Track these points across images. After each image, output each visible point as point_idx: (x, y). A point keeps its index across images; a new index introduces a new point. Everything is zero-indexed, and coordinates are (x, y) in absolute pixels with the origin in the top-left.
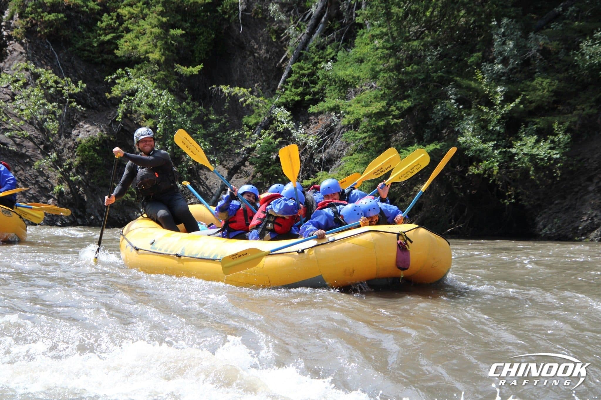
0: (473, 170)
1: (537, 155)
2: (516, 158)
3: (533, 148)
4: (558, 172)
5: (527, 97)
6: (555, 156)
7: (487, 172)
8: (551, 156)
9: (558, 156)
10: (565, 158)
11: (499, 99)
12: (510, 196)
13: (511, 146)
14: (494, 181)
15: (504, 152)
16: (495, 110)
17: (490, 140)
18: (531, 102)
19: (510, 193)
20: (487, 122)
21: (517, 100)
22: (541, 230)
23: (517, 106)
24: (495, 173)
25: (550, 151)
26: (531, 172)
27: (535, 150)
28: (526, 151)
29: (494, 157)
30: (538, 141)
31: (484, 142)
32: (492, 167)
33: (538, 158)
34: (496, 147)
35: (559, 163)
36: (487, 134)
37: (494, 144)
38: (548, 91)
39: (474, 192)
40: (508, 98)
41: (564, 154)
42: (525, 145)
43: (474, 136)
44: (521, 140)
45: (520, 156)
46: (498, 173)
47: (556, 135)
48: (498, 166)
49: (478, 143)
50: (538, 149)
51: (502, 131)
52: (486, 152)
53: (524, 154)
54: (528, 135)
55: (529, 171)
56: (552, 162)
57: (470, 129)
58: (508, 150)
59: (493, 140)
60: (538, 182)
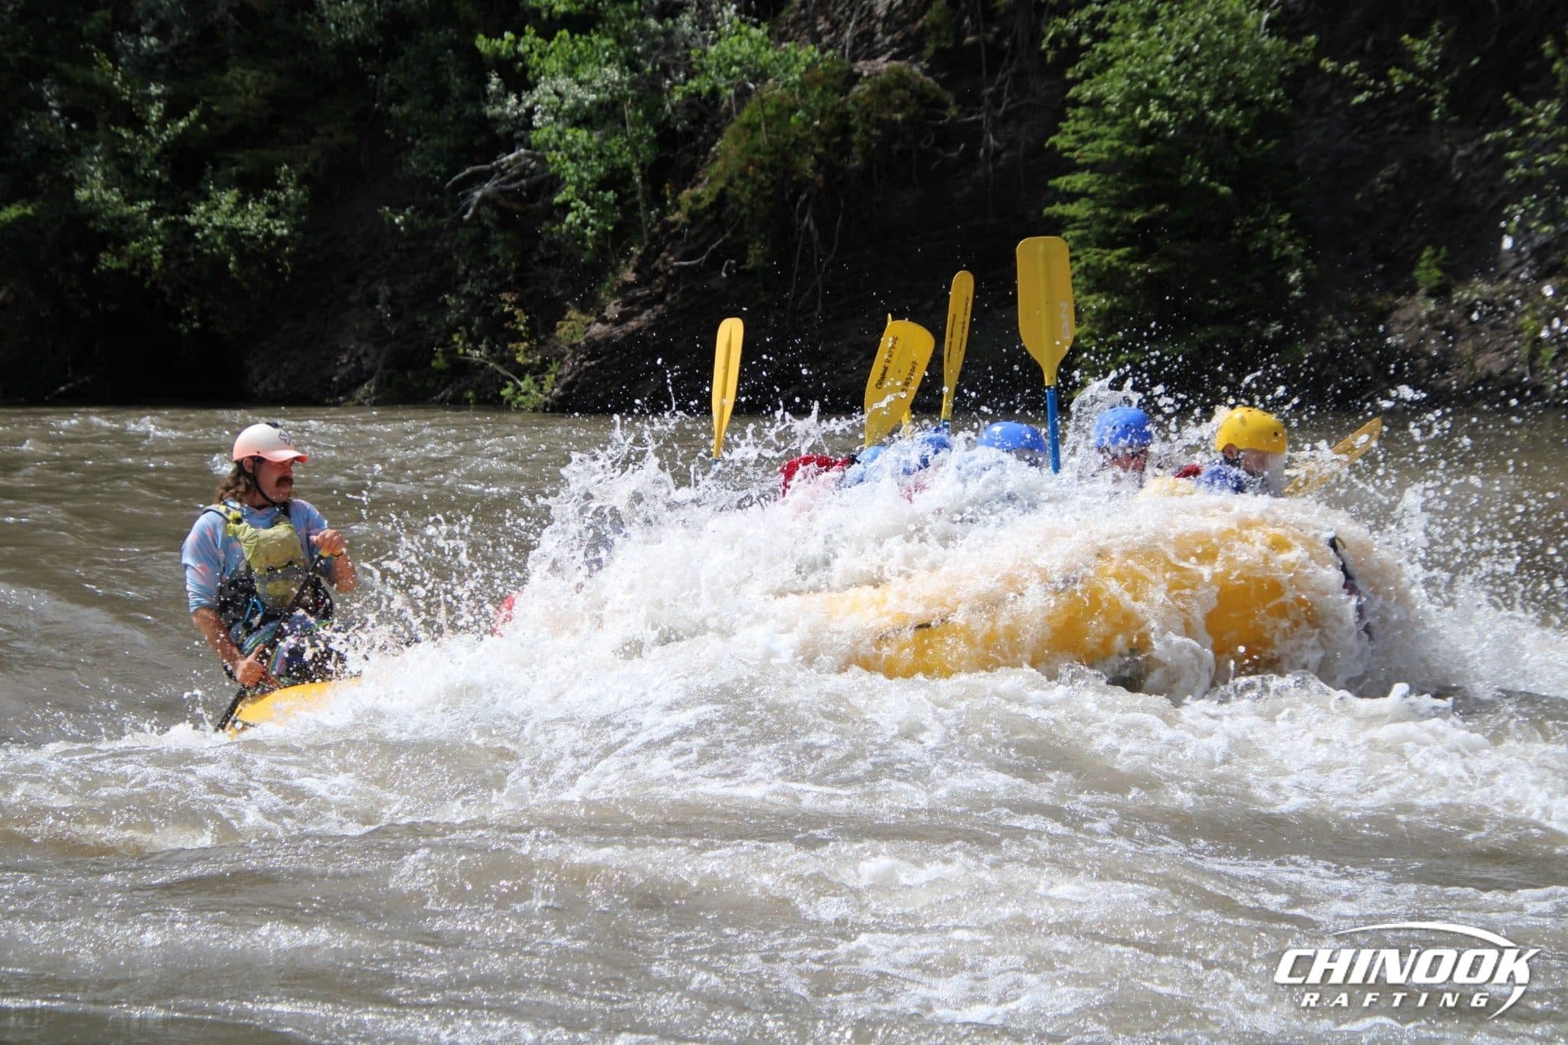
0: (108, 261)
1: (242, 229)
2: (198, 235)
3: (233, 214)
4: (287, 264)
5: (215, 108)
6: (278, 232)
7: (138, 266)
8: (270, 231)
9: (285, 231)
10: (299, 235)
11: (155, 112)
12: (189, 315)
13: (189, 212)
14: (154, 284)
15: (174, 224)
16: (147, 134)
17: (142, 198)
18: (223, 118)
19: (189, 309)
20: (133, 159)
21: (193, 114)
22: (257, 385)
23: (194, 125)
24: (156, 266)
25: (266, 220)
26: (231, 266)
27: (239, 219)
28: (217, 220)
29: (154, 234)
30: (241, 203)
31: (130, 201)
32: (149, 256)
33: (244, 236)
34: (154, 212)
35: (287, 245)
36: (134, 185)
37: (152, 208)
38: (257, 95)
39: (113, 307)
40: (174, 110)
41: (295, 228)
42: (216, 208)
43: (107, 188)
44: (206, 198)
45: (206, 232)
46: (161, 267)
47: (281, 188)
48: (162, 252)
49: (118, 202)
50: (243, 217)
51: (166, 179)
52: (135, 223)
53: (215, 227)
54: (221, 187)
55: (229, 261)
56: (273, 243)
57: (98, 174)
58: (181, 218)
59: (150, 199)
60: (245, 285)
